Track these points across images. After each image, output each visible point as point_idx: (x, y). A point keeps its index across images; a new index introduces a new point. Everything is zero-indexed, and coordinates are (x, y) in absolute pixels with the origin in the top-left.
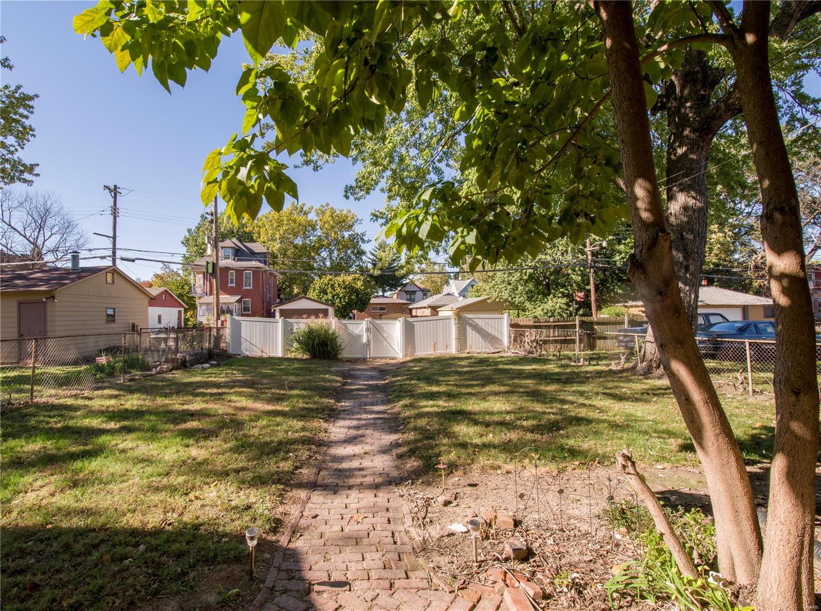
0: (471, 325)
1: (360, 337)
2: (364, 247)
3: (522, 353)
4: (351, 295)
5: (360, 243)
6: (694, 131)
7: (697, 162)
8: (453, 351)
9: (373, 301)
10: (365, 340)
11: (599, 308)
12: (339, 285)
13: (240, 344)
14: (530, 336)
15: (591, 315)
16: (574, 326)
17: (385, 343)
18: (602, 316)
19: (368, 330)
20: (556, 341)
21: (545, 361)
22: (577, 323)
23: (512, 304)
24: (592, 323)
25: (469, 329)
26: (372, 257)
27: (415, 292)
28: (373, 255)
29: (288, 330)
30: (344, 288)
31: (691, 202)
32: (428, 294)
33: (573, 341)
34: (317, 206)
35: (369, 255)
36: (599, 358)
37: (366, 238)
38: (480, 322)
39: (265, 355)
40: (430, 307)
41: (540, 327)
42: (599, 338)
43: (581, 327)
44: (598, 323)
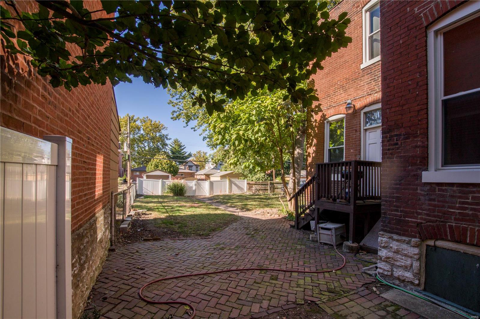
0: (234, 183)
1: (192, 187)
2: (168, 142)
3: (252, 193)
4: (170, 168)
5: (165, 140)
6: (301, 132)
7: (302, 141)
8: (227, 193)
9: (180, 171)
10: (194, 188)
11: (276, 177)
12: (165, 163)
13: (142, 190)
14: (254, 188)
15: (273, 180)
16: (268, 184)
17: (202, 190)
18: (277, 181)
19: (195, 185)
20: (262, 190)
21: (260, 195)
22: (269, 183)
23: (243, 175)
24: (274, 183)
25: (233, 185)
26: (171, 147)
27: (192, 166)
28: (171, 146)
29: (163, 184)
30: (167, 165)
31: (300, 151)
32: (199, 167)
33: (267, 190)
34: (141, 118)
35: (169, 146)
36: (276, 194)
37: (168, 137)
38: (237, 182)
39: (153, 195)
40: (204, 174)
41: (257, 184)
42: (276, 188)
43: (270, 184)
44: (275, 183)
